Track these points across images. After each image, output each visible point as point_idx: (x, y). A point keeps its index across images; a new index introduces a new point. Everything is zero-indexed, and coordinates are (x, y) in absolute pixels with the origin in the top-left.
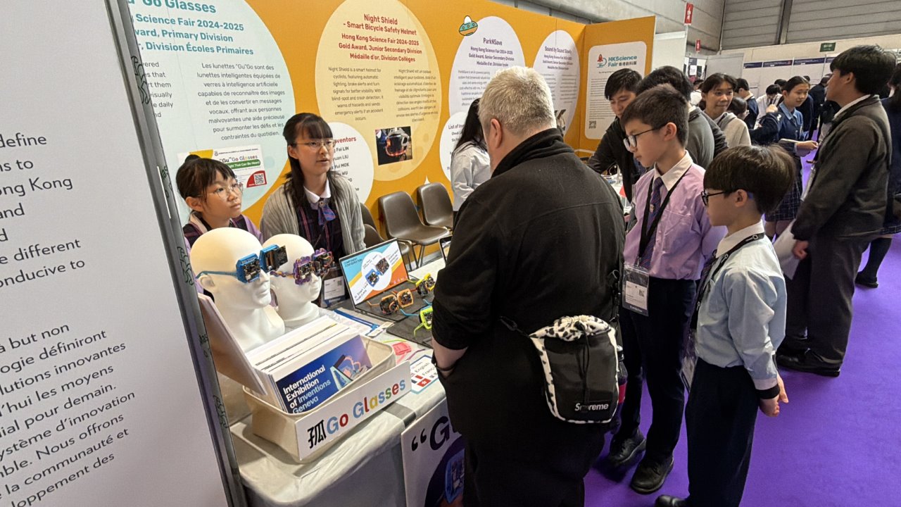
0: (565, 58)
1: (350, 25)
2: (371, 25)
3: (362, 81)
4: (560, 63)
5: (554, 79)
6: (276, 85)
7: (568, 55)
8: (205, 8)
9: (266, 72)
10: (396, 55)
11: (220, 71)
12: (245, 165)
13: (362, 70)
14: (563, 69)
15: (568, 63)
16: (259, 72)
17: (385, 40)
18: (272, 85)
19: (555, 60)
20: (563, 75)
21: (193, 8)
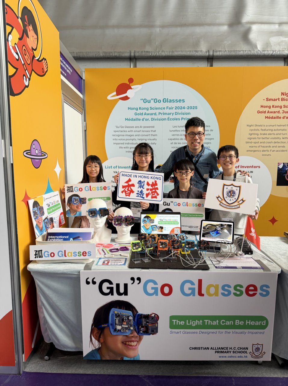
8: (180, 101)
11: (181, 129)
21: (174, 102)
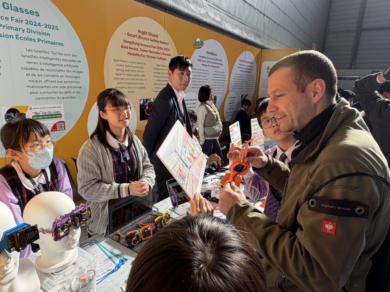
0: (249, 66)
1: (129, 35)
2: (142, 36)
3: (134, 69)
4: (247, 69)
5: (243, 77)
6: (78, 67)
7: (251, 65)
8: (32, 13)
9: (71, 58)
10: (156, 55)
11: (39, 55)
12: (51, 117)
13: (134, 63)
14: (247, 72)
15: (251, 69)
16: (67, 58)
17: (150, 46)
18: (74, 66)
19: (244, 67)
20: (248, 76)
21: (23, 12)
